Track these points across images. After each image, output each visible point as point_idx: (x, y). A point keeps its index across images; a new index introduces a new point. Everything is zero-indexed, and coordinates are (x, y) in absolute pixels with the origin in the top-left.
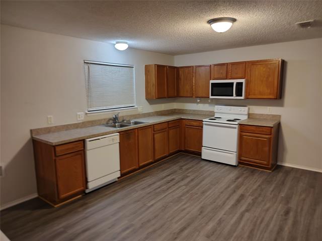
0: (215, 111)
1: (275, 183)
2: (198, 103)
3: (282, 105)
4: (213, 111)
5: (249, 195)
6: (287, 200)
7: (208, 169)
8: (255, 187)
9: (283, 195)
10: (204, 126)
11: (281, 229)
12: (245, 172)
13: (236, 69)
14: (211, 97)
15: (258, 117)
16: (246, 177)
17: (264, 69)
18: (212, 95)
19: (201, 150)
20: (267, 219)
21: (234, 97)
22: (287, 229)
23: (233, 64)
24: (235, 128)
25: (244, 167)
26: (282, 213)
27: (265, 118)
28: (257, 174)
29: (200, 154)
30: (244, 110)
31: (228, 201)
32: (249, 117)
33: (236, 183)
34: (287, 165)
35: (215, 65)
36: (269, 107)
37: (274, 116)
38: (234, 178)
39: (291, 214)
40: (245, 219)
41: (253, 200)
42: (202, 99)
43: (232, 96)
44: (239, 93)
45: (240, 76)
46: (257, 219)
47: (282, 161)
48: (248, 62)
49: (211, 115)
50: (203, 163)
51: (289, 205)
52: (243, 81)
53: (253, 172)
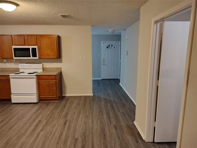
0: (19, 68)
1: (61, 107)
2: (5, 63)
3: (61, 62)
4: (18, 68)
5: (44, 119)
6: (66, 115)
7: (17, 109)
8: (48, 113)
9: (64, 113)
10: (11, 80)
11: (61, 134)
12: (43, 105)
13: (31, 39)
14: (14, 58)
15: (49, 70)
16: (43, 109)
17: (48, 41)
18: (15, 57)
19: (11, 97)
20: (54, 131)
21: (31, 58)
22: (64, 133)
23: (28, 35)
24: (34, 78)
25: (42, 102)
26: (63, 124)
27: (53, 70)
28: (50, 105)
29: (10, 100)
30: (40, 66)
31: (29, 128)
32: (43, 70)
33: (37, 114)
34: (67, 95)
35: (15, 35)
36: (54, 63)
37: (58, 68)
38: (35, 111)
39: (68, 123)
40: (40, 136)
41: (46, 122)
42: (9, 60)
43: (30, 57)
44: (34, 55)
45: (34, 44)
46: (48, 133)
47: (65, 94)
48: (38, 35)
49: (17, 71)
50: (14, 106)
51: (67, 118)
52: (36, 47)
53: (48, 104)
